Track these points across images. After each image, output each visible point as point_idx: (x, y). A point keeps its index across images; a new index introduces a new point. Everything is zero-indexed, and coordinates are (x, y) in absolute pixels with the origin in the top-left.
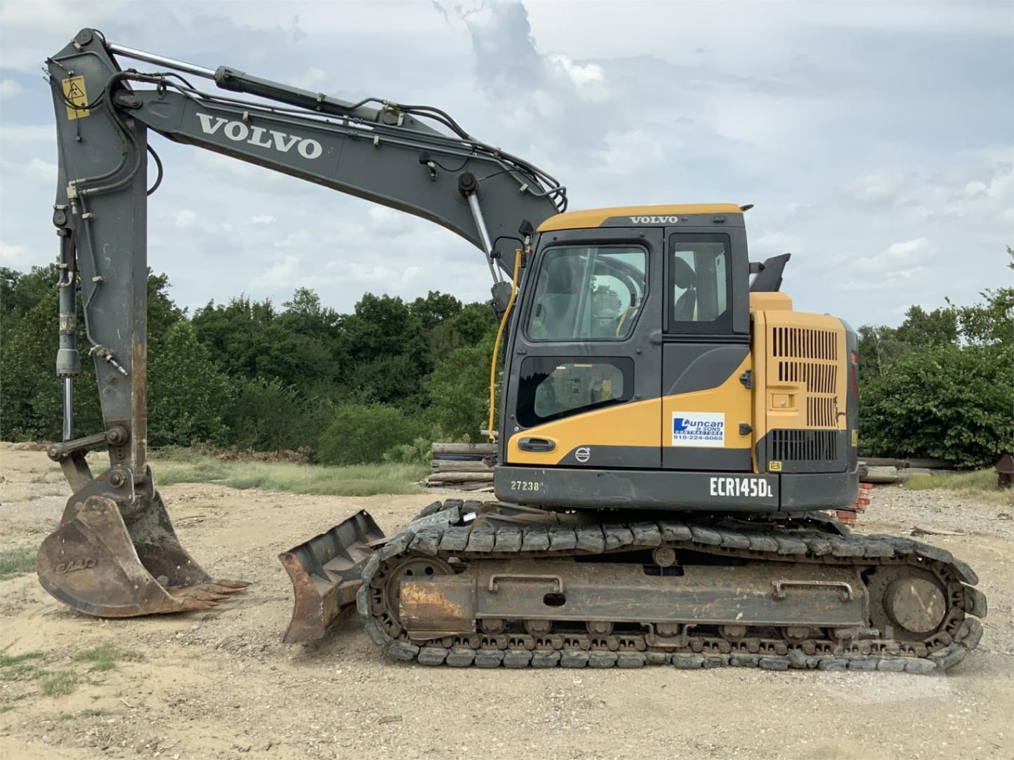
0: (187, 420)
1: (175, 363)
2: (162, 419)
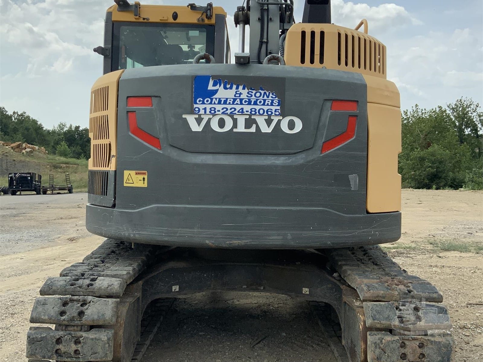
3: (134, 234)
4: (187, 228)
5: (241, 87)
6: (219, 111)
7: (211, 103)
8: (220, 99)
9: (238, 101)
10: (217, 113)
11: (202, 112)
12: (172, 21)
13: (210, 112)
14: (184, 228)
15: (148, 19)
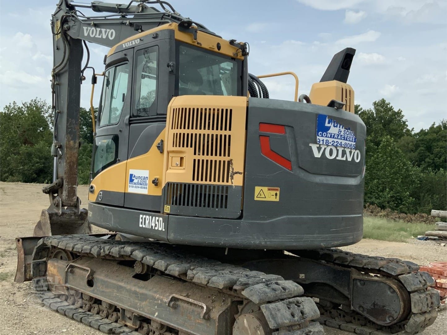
0: (388, 194)
1: (382, 160)
2: (374, 192)
3: (266, 242)
4: (309, 234)
5: (341, 126)
6: (330, 143)
7: (326, 137)
8: (331, 134)
9: (339, 137)
10: (329, 144)
11: (321, 143)
12: (216, 50)
13: (326, 143)
14: (308, 234)
15: (200, 44)
